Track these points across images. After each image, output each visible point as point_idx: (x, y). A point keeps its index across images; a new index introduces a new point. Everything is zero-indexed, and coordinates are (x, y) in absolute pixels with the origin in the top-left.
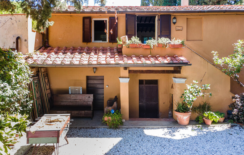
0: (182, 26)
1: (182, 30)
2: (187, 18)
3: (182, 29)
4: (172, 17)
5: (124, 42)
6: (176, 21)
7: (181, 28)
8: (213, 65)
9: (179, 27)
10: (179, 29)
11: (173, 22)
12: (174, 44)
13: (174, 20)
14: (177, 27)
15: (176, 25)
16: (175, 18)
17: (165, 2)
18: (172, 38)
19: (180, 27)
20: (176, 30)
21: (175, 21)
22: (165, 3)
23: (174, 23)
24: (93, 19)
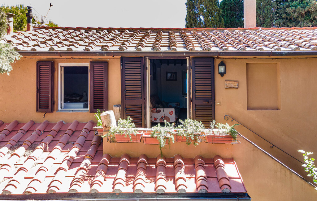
0: (237, 80)
1: (237, 88)
2: (247, 64)
3: (237, 86)
4: (218, 62)
5: (106, 127)
6: (225, 69)
7: (236, 84)
8: (303, 180)
9: (230, 82)
10: (232, 86)
11: (220, 72)
12: (214, 136)
13: (220, 67)
14: (227, 83)
15: (226, 77)
16: (222, 64)
17: (227, 10)
18: (218, 103)
19: (234, 82)
20: (226, 87)
21: (222, 69)
22: (225, 11)
23: (222, 74)
24: (60, 64)
